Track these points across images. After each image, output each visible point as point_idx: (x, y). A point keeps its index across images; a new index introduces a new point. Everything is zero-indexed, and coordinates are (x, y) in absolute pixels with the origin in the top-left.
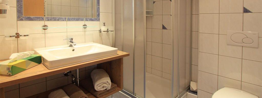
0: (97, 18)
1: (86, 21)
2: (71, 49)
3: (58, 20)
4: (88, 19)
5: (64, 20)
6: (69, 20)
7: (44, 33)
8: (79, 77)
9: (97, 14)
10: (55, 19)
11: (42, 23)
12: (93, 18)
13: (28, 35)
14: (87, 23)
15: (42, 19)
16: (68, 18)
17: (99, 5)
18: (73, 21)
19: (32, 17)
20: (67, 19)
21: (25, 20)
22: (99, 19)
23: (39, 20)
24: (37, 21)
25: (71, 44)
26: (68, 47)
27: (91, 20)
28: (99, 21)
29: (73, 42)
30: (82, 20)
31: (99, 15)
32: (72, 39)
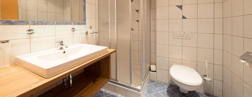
0: (84, 22)
1: (74, 24)
2: (62, 51)
3: (46, 24)
4: (76, 23)
5: (53, 24)
6: (58, 24)
7: (29, 38)
8: (72, 78)
9: (84, 19)
10: (42, 23)
11: (27, 27)
12: (80, 23)
13: (7, 41)
14: (75, 26)
15: (27, 23)
16: (57, 22)
17: (85, 12)
18: (62, 24)
19: (13, 20)
20: (55, 23)
21: (2, 23)
22: (85, 23)
23: (23, 24)
24: (20, 25)
25: (62, 46)
26: (58, 49)
27: (79, 24)
28: (86, 25)
29: (63, 45)
30: (71, 24)
31: (85, 20)
32: (62, 42)
